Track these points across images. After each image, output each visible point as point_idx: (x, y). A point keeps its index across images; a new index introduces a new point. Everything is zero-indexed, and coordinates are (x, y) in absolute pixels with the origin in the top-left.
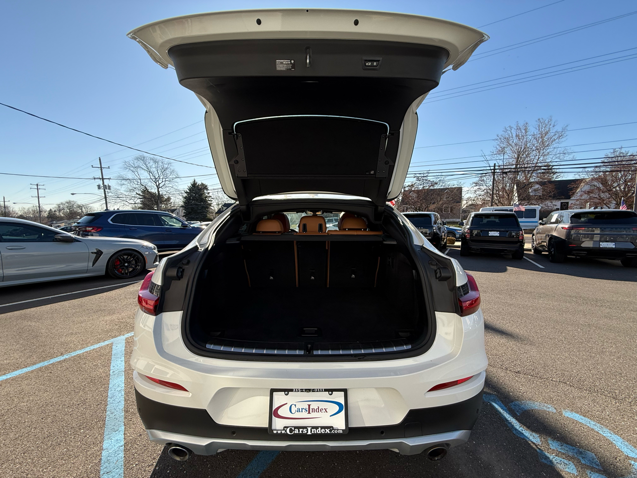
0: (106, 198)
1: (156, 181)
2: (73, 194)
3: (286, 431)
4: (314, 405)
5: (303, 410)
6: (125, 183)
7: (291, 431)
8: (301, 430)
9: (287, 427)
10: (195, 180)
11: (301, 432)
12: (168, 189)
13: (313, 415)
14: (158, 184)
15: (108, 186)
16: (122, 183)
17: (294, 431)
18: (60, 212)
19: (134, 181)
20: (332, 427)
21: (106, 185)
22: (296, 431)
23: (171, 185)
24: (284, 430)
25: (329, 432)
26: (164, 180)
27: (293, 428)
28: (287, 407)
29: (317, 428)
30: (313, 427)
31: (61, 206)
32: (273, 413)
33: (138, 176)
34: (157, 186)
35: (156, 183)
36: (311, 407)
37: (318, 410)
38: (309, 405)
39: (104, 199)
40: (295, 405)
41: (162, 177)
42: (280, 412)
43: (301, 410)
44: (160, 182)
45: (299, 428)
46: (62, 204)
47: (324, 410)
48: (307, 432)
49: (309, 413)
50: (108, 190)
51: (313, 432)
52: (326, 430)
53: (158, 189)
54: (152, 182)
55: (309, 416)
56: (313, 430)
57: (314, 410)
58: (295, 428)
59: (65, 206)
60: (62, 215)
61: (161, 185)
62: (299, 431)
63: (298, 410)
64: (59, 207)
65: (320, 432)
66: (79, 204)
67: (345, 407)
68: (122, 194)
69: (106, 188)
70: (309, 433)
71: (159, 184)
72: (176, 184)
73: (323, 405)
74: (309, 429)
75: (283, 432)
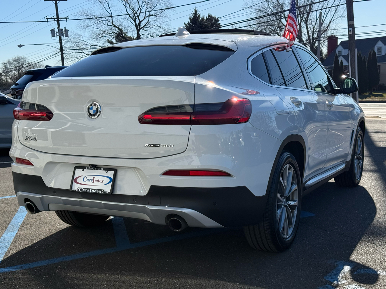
0: (62, 50)
1: (135, 16)
2: (20, 46)
3: (78, 190)
4: (97, 178)
5: (91, 180)
6: (89, 24)
7: (81, 190)
8: (86, 190)
9: (79, 188)
10: (196, 11)
11: (86, 191)
12: (153, 30)
13: (95, 183)
14: (137, 22)
15: (65, 30)
16: (85, 24)
17: (83, 190)
18: (6, 75)
19: (103, 19)
20: (103, 190)
21: (62, 29)
22: (84, 190)
23: (158, 23)
24: (78, 189)
25: (101, 192)
26: (147, 14)
27: (82, 189)
28: (82, 178)
29: (95, 190)
30: (93, 189)
31: (8, 67)
32: (74, 180)
33: (109, 10)
34: (136, 26)
35: (135, 21)
36: (95, 179)
37: (98, 181)
38: (94, 178)
39: (60, 53)
40: (87, 177)
41: (144, 10)
42: (78, 180)
43: (89, 180)
44: (141, 18)
45: (85, 189)
46: (9, 62)
47: (102, 181)
48: (89, 191)
49: (93, 182)
50: (65, 38)
51: (92, 192)
52: (100, 191)
53: (138, 30)
54: (130, 19)
55: (93, 184)
56: (92, 190)
57: (96, 181)
58: (83, 188)
59: (13, 66)
60: (10, 81)
61: (142, 24)
62: (85, 190)
63: (88, 180)
64: (6, 68)
65: (96, 192)
66: (30, 62)
67: (113, 181)
68: (86, 43)
69: (62, 33)
70: (90, 192)
71: (140, 22)
72: (167, 20)
73: (101, 178)
74: (91, 190)
75: (77, 190)
